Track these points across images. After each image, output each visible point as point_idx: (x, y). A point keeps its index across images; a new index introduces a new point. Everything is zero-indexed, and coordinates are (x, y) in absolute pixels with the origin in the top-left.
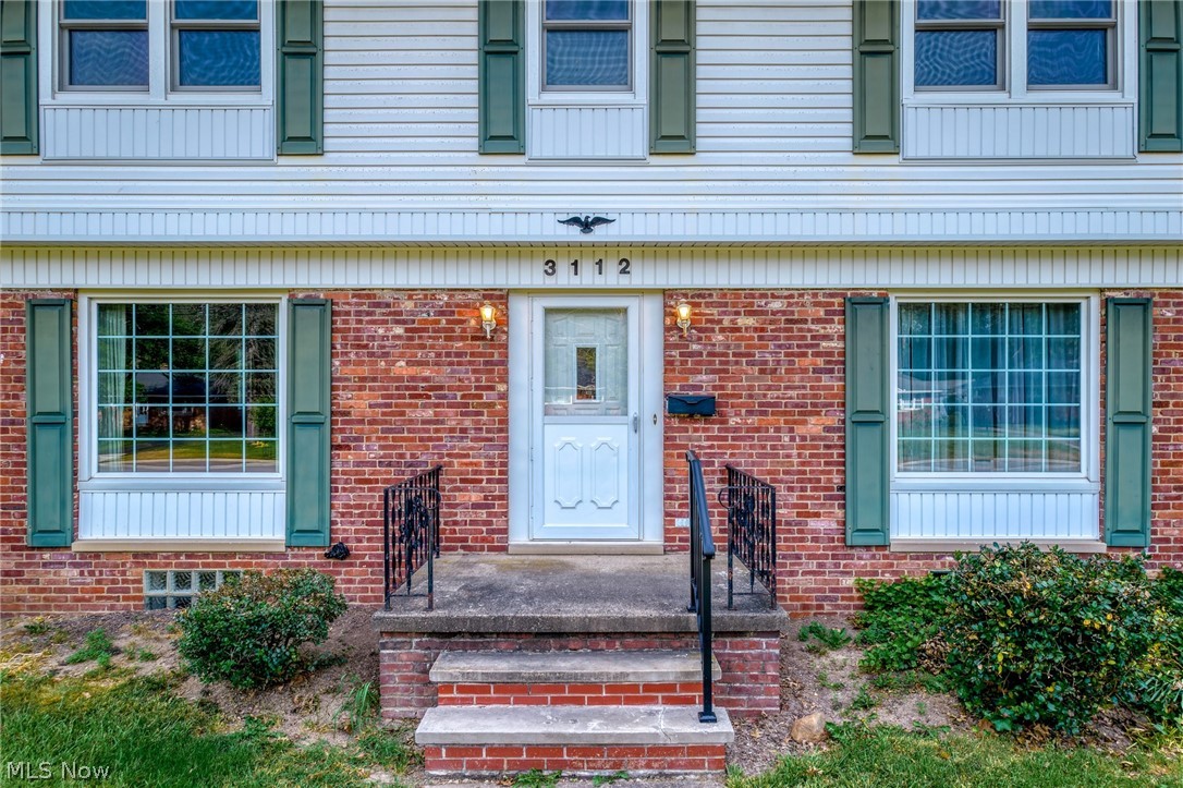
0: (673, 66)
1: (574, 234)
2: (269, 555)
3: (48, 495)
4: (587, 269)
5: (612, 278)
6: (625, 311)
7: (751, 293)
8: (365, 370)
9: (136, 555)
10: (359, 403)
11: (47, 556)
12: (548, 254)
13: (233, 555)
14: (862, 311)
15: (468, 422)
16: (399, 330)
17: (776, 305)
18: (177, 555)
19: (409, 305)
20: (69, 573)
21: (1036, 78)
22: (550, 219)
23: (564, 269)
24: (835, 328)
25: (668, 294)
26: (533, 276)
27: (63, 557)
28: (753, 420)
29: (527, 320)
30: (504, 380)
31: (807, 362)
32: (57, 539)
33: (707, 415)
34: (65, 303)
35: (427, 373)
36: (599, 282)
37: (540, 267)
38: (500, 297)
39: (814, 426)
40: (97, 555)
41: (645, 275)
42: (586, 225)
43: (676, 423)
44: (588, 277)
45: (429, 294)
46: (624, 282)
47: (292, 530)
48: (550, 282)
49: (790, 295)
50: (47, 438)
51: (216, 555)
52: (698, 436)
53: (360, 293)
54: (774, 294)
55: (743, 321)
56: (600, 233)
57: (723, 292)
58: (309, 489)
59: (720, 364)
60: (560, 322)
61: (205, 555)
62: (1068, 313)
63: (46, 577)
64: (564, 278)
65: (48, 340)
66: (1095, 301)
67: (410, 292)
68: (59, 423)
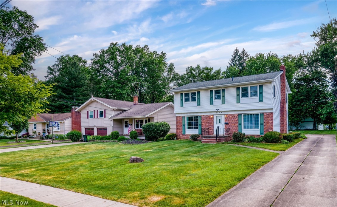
0: (223, 97)
1: (217, 110)
3: (184, 130)
4: (219, 113)
6: (222, 116)
8: (204, 121)
9: (189, 135)
10: (203, 124)
14: (240, 115)
15: (211, 125)
16: (206, 118)
19: (206, 116)
21: (251, 96)
22: (215, 110)
23: (217, 113)
26: (215, 114)
28: (231, 124)
30: (213, 122)
31: (235, 120)
32: (184, 134)
34: (185, 117)
35: (208, 121)
37: (215, 113)
39: (236, 125)
40: (187, 135)
41: (223, 113)
43: (225, 125)
45: (208, 115)
47: (199, 133)
49: (234, 114)
50: (184, 126)
51: (194, 135)
52: (227, 126)
54: (232, 114)
55: (230, 116)
57: (229, 114)
58: (200, 130)
59: (229, 120)
60: (217, 117)
62: (258, 115)
68: (184, 125)
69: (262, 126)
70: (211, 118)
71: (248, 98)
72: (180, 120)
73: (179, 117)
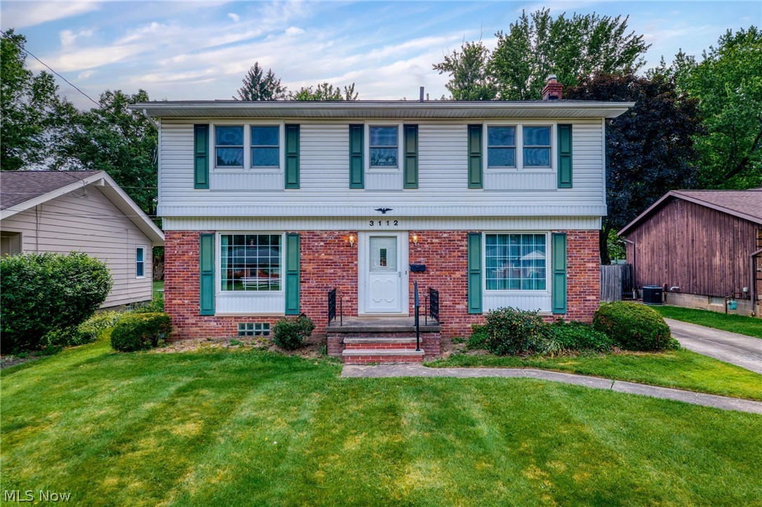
0: (411, 161)
1: (380, 214)
2: (279, 317)
3: (206, 298)
4: (384, 223)
5: (392, 226)
6: (396, 237)
7: (437, 232)
8: (311, 257)
9: (235, 318)
10: (309, 268)
11: (206, 318)
12: (371, 220)
13: (267, 317)
14: (473, 238)
15: (345, 274)
16: (322, 244)
17: (445, 235)
18: (249, 318)
19: (325, 235)
20: (213, 324)
21: (526, 164)
22: (372, 209)
23: (376, 223)
24: (465, 243)
25: (410, 232)
26: (366, 226)
27: (211, 318)
28: (438, 273)
29: (364, 240)
30: (357, 260)
31: (455, 254)
32: (209, 313)
33: (423, 271)
34: (211, 235)
35: (331, 258)
36: (388, 228)
37: (368, 223)
38: (355, 233)
39: (458, 275)
40: (222, 318)
41: (402, 226)
42: (384, 211)
43: (413, 274)
44: (384, 226)
45: (332, 232)
46: (396, 228)
47: (287, 309)
48: (372, 228)
49: (450, 232)
50: (207, 279)
51: (262, 317)
52: (420, 278)
53: (309, 232)
54: (441, 232)
55: (434, 241)
56: (388, 214)
57: (428, 231)
58: (293, 295)
59: (427, 254)
60: (375, 241)
61: (258, 317)
62: (541, 237)
63: (205, 325)
64: (376, 226)
65: (207, 247)
66: (549, 234)
67: (326, 231)
68: (210, 274)
69: (560, 278)
70: (348, 245)
71: (514, 170)
72: (186, 247)
73: (183, 233)
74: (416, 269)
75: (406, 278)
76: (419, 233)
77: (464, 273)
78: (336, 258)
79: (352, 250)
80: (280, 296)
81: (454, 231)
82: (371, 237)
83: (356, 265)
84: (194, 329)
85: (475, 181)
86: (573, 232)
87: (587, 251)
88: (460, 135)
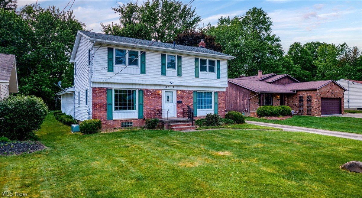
0: (179, 68)
2: (136, 120)
3: (109, 113)
7: (185, 90)
8: (147, 98)
9: (120, 120)
10: (146, 102)
11: (109, 121)
12: (166, 86)
13: (132, 120)
15: (158, 104)
16: (151, 94)
17: (187, 92)
18: (125, 120)
19: (152, 91)
20: (112, 123)
24: (192, 94)
25: (177, 90)
26: (164, 88)
27: (111, 121)
28: (185, 104)
29: (163, 93)
30: (161, 99)
31: (190, 98)
32: (111, 119)
33: (181, 103)
34: (111, 89)
35: (153, 98)
36: (169, 89)
40: (115, 121)
42: (172, 83)
43: (178, 104)
45: (154, 90)
46: (173, 89)
47: (139, 116)
48: (166, 89)
49: (189, 91)
50: (109, 106)
51: (130, 120)
52: (180, 105)
53: (146, 89)
55: (184, 93)
59: (182, 98)
62: (211, 93)
63: (109, 124)
65: (110, 94)
66: (213, 92)
67: (152, 89)
68: (111, 104)
69: (216, 105)
70: (159, 94)
71: (206, 73)
72: (101, 94)
73: (100, 88)
74: (179, 102)
75: (176, 105)
76: (180, 90)
77: (192, 104)
78: (155, 99)
79: (160, 96)
80: (136, 112)
81: (189, 90)
82: (165, 92)
83: (161, 101)
84: (105, 125)
85: (197, 76)
86: (219, 91)
87: (222, 97)
88: (192, 60)
